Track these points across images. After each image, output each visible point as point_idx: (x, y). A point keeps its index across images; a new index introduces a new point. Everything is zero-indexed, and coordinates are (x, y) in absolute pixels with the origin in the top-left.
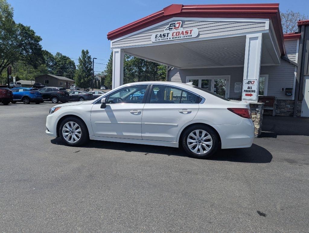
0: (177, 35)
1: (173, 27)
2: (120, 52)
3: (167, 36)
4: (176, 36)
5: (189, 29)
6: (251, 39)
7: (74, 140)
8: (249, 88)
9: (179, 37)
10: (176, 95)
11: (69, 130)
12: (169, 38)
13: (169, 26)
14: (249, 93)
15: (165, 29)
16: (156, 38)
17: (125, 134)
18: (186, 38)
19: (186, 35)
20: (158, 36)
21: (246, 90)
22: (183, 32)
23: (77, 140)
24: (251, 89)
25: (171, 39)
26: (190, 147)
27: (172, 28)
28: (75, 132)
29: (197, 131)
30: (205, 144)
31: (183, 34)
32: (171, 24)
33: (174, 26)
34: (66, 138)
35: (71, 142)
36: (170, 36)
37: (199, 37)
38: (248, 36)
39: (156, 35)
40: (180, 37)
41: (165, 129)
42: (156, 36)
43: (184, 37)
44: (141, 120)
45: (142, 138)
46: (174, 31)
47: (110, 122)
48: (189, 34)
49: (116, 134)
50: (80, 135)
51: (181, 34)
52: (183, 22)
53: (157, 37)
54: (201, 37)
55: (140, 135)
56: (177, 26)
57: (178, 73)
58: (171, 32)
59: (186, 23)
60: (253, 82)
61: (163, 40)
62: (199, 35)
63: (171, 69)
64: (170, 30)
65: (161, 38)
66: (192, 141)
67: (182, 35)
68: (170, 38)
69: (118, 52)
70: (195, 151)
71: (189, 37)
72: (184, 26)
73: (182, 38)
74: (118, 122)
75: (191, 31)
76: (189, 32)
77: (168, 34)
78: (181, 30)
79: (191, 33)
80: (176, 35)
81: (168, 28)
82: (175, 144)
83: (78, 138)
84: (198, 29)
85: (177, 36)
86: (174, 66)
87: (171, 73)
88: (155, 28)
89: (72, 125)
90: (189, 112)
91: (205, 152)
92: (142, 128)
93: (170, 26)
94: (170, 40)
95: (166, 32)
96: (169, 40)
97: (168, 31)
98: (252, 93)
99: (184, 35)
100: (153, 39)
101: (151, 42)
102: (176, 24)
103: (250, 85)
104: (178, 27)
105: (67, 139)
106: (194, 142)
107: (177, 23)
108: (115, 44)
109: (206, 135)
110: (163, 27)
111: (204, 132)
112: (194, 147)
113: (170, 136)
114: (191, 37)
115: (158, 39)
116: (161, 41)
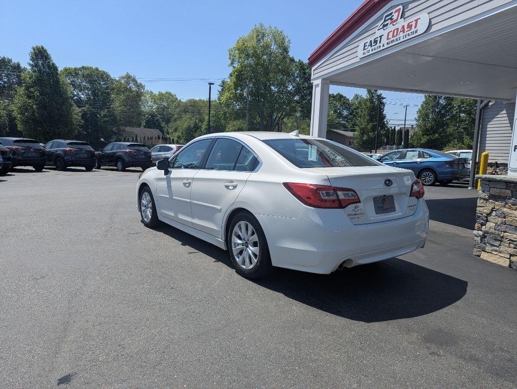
0: (395, 35)
1: (389, 21)
3: (380, 43)
4: (392, 39)
5: (413, 19)
7: (148, 218)
9: (397, 40)
11: (145, 204)
12: (381, 44)
13: (383, 21)
16: (364, 49)
17: (181, 217)
19: (408, 33)
20: (367, 44)
22: (403, 27)
25: (386, 46)
27: (387, 24)
29: (243, 224)
30: (251, 250)
31: (404, 31)
32: (386, 16)
35: (146, 220)
36: (384, 40)
37: (432, 30)
39: (365, 44)
42: (365, 46)
43: (404, 37)
44: (190, 196)
45: (193, 226)
46: (391, 28)
47: (168, 196)
48: (413, 29)
49: (172, 214)
50: (151, 212)
51: (401, 31)
52: (405, 6)
53: (366, 48)
54: (434, 29)
55: (189, 219)
56: (395, 18)
57: (505, 112)
58: (385, 33)
59: (411, 6)
61: (374, 51)
62: (430, 26)
64: (385, 28)
65: (372, 48)
66: (238, 241)
67: (402, 34)
68: (384, 46)
69: (318, 85)
70: (240, 261)
71: (413, 36)
72: (407, 14)
73: (402, 40)
74: (174, 197)
75: (416, 21)
76: (414, 24)
77: (381, 37)
78: (401, 23)
79: (415, 27)
80: (393, 36)
81: (381, 27)
83: (151, 217)
84: (428, 13)
85: (395, 38)
86: (494, 98)
87: (487, 114)
88: (364, 32)
89: (147, 197)
90: (235, 187)
91: (251, 266)
92: (192, 208)
93: (385, 21)
94: (384, 48)
95: (378, 34)
96: (382, 48)
97: (381, 32)
99: (406, 33)
100: (360, 53)
101: (357, 59)
104: (397, 20)
105: (144, 216)
106: (241, 244)
107: (396, 12)
108: (316, 72)
109: (253, 234)
110: (375, 26)
111: (250, 227)
112: (241, 253)
113: (215, 228)
114: (417, 34)
115: (367, 50)
116: (371, 53)
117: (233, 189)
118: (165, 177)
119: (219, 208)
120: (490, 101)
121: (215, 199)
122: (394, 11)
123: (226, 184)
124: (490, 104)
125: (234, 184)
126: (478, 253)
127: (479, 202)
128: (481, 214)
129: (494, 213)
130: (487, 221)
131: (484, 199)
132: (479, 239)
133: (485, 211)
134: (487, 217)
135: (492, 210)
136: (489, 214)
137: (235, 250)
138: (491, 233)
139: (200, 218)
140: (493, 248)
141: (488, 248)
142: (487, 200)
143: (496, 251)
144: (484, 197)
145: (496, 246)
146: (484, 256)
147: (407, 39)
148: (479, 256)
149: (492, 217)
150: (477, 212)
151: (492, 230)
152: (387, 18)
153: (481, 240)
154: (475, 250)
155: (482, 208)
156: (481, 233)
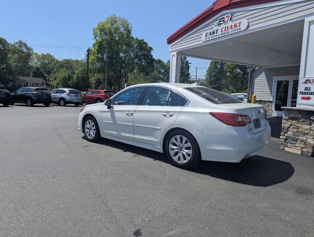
0: (226, 29)
1: (222, 22)
2: (176, 56)
3: (217, 33)
4: (224, 32)
5: (238, 22)
6: (311, 23)
8: (306, 89)
9: (227, 33)
10: (258, 100)
11: (89, 127)
12: (218, 35)
13: (218, 21)
14: (307, 96)
15: (215, 25)
16: (206, 36)
17: (123, 134)
18: (235, 32)
19: (234, 29)
20: (208, 34)
21: (303, 92)
22: (231, 26)
23: (93, 136)
24: (310, 90)
25: (220, 36)
27: (221, 24)
28: (92, 129)
29: (178, 137)
30: (185, 152)
31: (232, 28)
32: (220, 19)
33: (224, 21)
34: (87, 134)
35: (90, 137)
36: (219, 32)
37: (249, 29)
38: (307, 20)
39: (206, 33)
40: (228, 32)
41: (151, 131)
42: (206, 35)
43: (232, 31)
44: (133, 121)
45: (134, 140)
46: (223, 26)
47: (112, 122)
48: (238, 28)
49: (116, 133)
50: (95, 132)
51: (230, 28)
52: (232, 14)
54: (250, 28)
55: (132, 136)
56: (226, 19)
57: (264, 73)
58: (220, 28)
59: (236, 15)
60: (312, 81)
61: (213, 38)
62: (248, 27)
64: (219, 26)
65: (211, 36)
66: (174, 147)
67: (230, 30)
68: (219, 35)
71: (237, 31)
72: (233, 19)
73: (231, 33)
74: (118, 123)
75: (240, 23)
76: (238, 25)
77: (217, 30)
78: (230, 24)
79: (239, 26)
80: (225, 31)
81: (217, 24)
82: (159, 149)
84: (247, 19)
85: (226, 32)
86: (258, 66)
87: (255, 74)
88: (205, 26)
89: (90, 123)
90: (171, 116)
92: (134, 129)
93: (219, 22)
94: (219, 36)
95: (215, 28)
96: (218, 37)
97: (217, 28)
98: (310, 96)
99: (233, 29)
100: (203, 39)
101: (201, 42)
102: (225, 18)
103: (308, 85)
104: (227, 21)
106: (176, 149)
107: (226, 17)
108: (172, 47)
109: (186, 142)
110: (213, 24)
111: (185, 139)
112: (176, 154)
113: (155, 140)
114: (240, 30)
115: (208, 37)
116: (210, 39)
117: (170, 117)
118: (109, 110)
119: (159, 128)
120: (256, 67)
121: (156, 123)
122: (225, 16)
123: (163, 114)
124: (256, 69)
125: (171, 113)
126: (283, 148)
127: (283, 121)
128: (285, 127)
129: (292, 127)
130: (288, 131)
131: (286, 120)
132: (283, 140)
133: (286, 126)
134: (288, 129)
135: (291, 125)
136: (289, 127)
137: (172, 153)
138: (291, 137)
139: (140, 135)
140: (292, 145)
141: (289, 145)
142: (288, 120)
143: (294, 146)
144: (286, 119)
145: (294, 144)
146: (287, 149)
147: (233, 32)
148: (284, 150)
149: (290, 129)
150: (282, 126)
151: (291, 136)
152: (221, 20)
153: (285, 141)
154: (281, 146)
155: (285, 125)
156: (285, 137)
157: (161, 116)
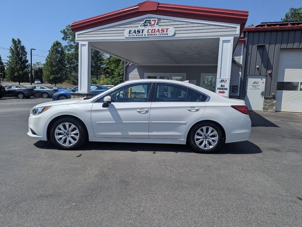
0: (153, 32)
1: (148, 24)
2: (87, 46)
3: (142, 33)
5: (165, 27)
6: (224, 41)
7: (70, 142)
8: (222, 86)
9: (154, 35)
11: (63, 133)
13: (144, 22)
14: (222, 91)
15: (140, 25)
16: (129, 33)
17: (130, 133)
18: (162, 36)
19: (161, 33)
20: (132, 31)
21: (220, 88)
22: (158, 30)
23: (74, 142)
24: (224, 87)
25: (147, 36)
26: (197, 143)
27: (147, 25)
28: (71, 134)
29: (204, 128)
30: (211, 139)
33: (150, 23)
34: (59, 141)
35: (67, 145)
36: (145, 32)
37: (175, 36)
38: (222, 39)
39: (130, 31)
40: (156, 35)
41: (174, 126)
43: (160, 34)
44: (149, 119)
45: (149, 137)
46: (149, 27)
47: (115, 122)
48: (165, 32)
49: (120, 134)
50: (77, 138)
51: (157, 31)
52: (159, 20)
53: (131, 33)
54: (177, 36)
55: (147, 134)
56: (153, 23)
57: (136, 69)
58: (146, 29)
59: (162, 21)
60: (225, 81)
61: (138, 36)
62: (175, 34)
63: (128, 65)
64: (145, 26)
65: (136, 34)
66: (199, 137)
67: (158, 33)
68: (145, 35)
69: (84, 45)
70: (202, 147)
71: (165, 36)
72: (160, 24)
73: (158, 35)
74: (123, 122)
75: (167, 29)
76: (165, 30)
77: (143, 30)
78: (156, 27)
79: (167, 32)
80: (152, 32)
81: (143, 25)
82: (183, 141)
83: (75, 141)
85: (153, 34)
86: (132, 62)
87: (128, 69)
88: (128, 23)
89: (67, 126)
91: (211, 147)
92: (149, 126)
93: (145, 23)
95: (141, 28)
96: (144, 36)
97: (143, 28)
98: (225, 91)
99: (160, 33)
100: (126, 35)
101: (123, 38)
102: (151, 21)
103: (223, 84)
104: (154, 25)
105: (61, 143)
106: (201, 138)
107: (153, 20)
108: (79, 36)
109: (213, 131)
111: (211, 129)
112: (201, 143)
113: (178, 134)
114: (167, 35)
115: (132, 34)
116: (135, 36)
117: (196, 111)
118: (105, 108)
119: (185, 122)
120: (130, 64)
121: (181, 118)
123: (188, 109)
124: (130, 65)
152: (146, 22)
157: (185, 111)
